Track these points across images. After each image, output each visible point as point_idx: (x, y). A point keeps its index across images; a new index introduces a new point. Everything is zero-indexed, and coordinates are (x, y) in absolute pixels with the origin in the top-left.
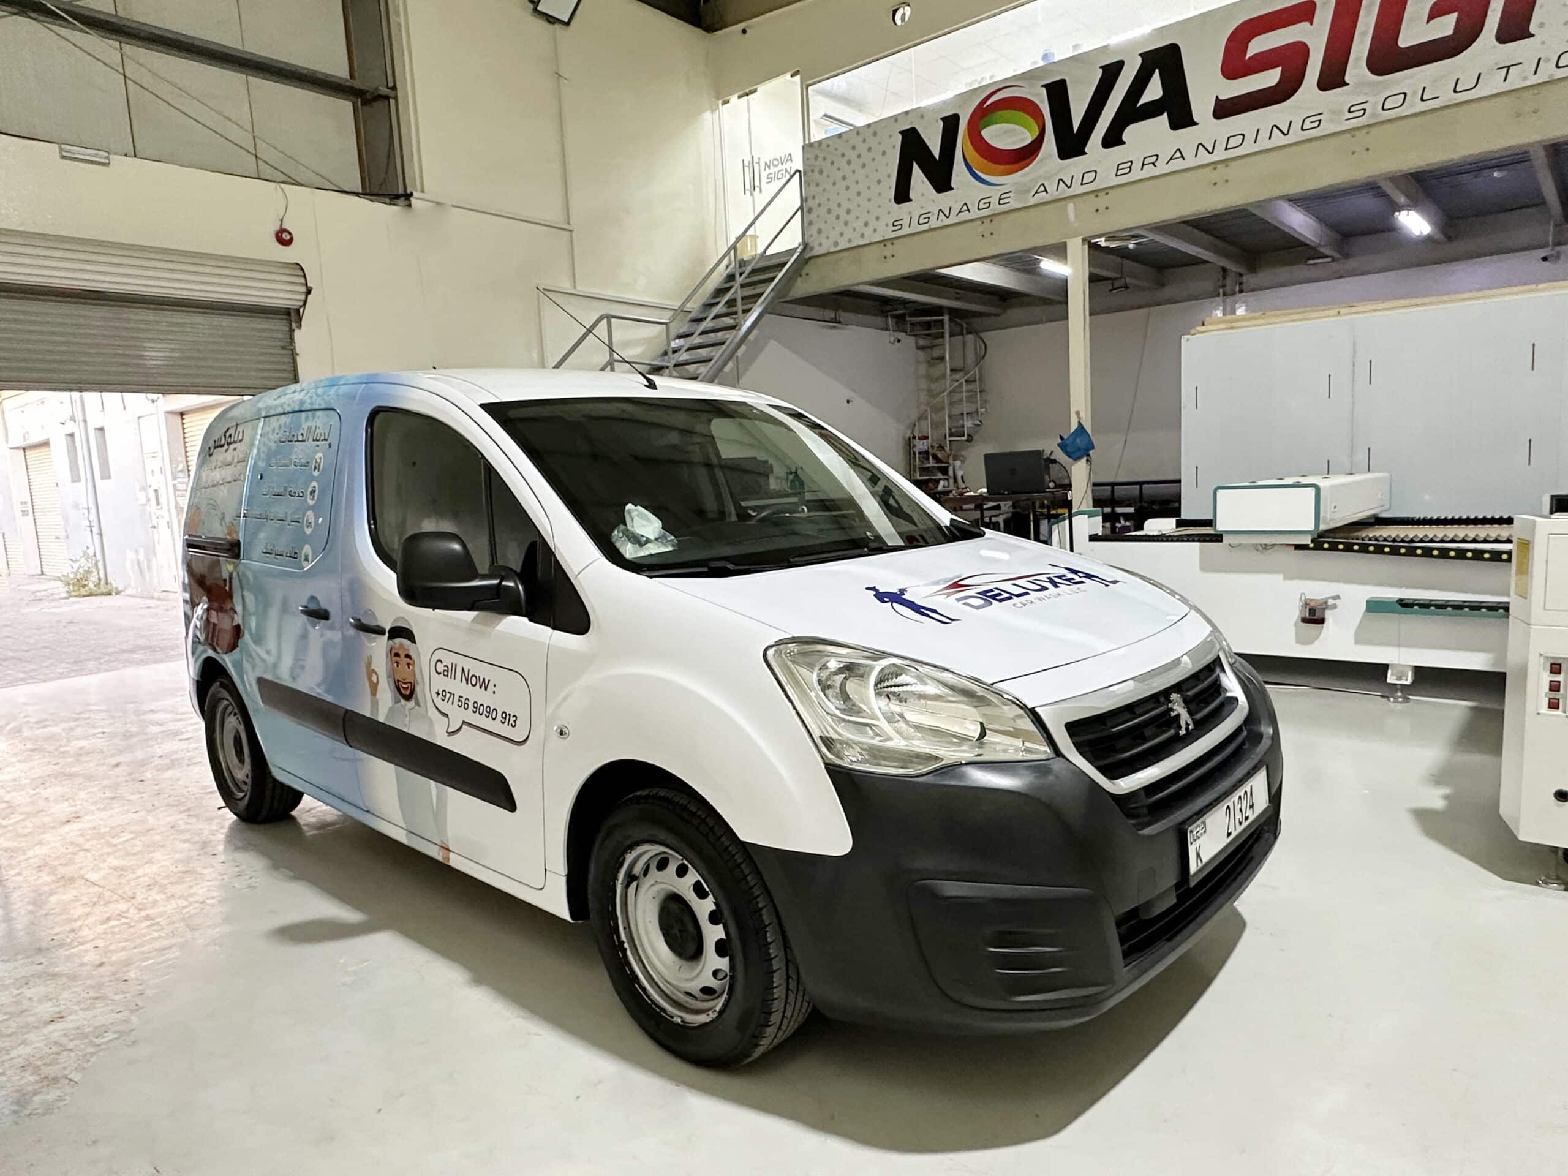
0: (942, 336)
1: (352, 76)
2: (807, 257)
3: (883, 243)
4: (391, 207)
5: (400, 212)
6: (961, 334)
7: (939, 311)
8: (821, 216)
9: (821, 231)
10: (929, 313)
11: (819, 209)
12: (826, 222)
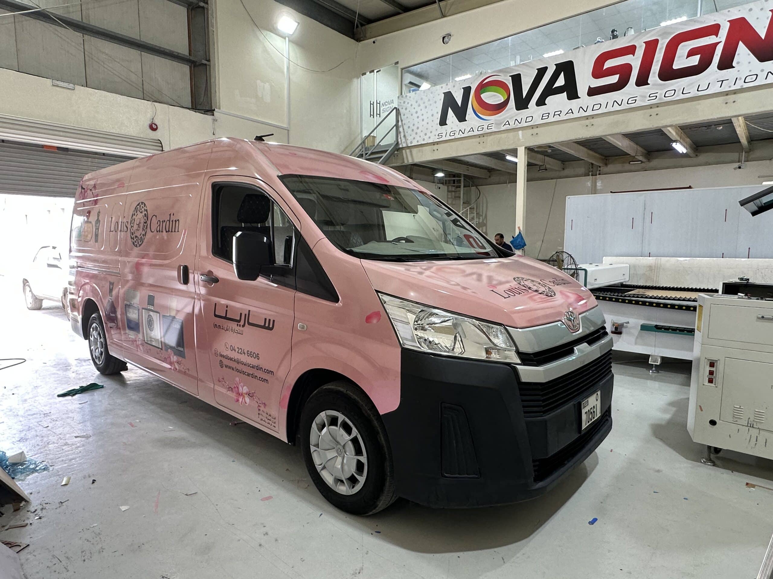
0: (460, 187)
1: (190, 54)
2: (397, 148)
3: (434, 144)
4: (205, 115)
5: (209, 118)
6: (469, 186)
7: (459, 175)
8: (405, 129)
9: (405, 136)
10: (454, 176)
11: (404, 126)
12: (407, 132)
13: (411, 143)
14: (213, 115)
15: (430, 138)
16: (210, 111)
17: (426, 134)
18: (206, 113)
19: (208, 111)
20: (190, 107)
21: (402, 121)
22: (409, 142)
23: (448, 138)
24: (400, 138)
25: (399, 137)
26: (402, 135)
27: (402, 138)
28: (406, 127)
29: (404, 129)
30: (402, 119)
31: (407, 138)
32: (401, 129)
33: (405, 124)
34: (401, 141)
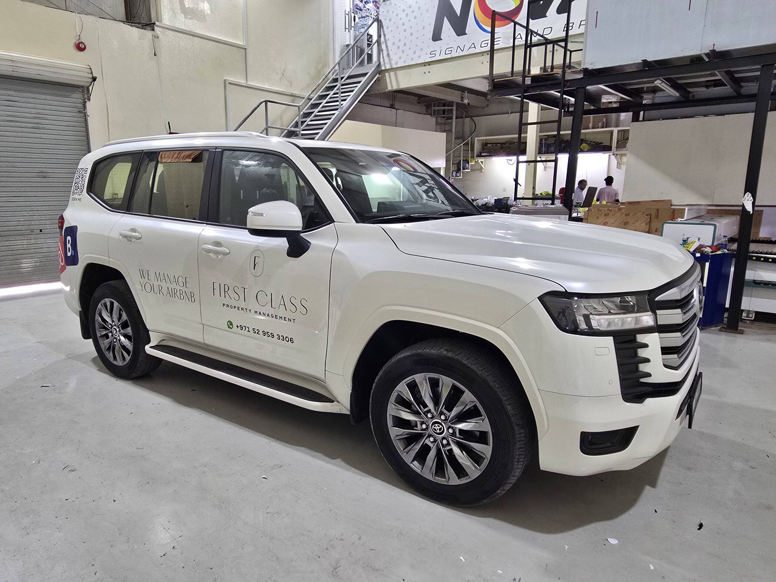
0: (451, 118)
2: (380, 70)
3: (425, 64)
4: (143, 30)
5: (148, 33)
6: (462, 118)
7: (451, 104)
8: (389, 47)
9: (388, 55)
10: (444, 105)
11: (388, 42)
12: (391, 50)
13: (396, 63)
14: (153, 30)
15: (420, 57)
16: (150, 25)
17: (415, 52)
18: (145, 27)
19: (146, 25)
20: (125, 20)
21: (385, 36)
22: (393, 62)
23: (443, 57)
24: (383, 57)
25: (381, 57)
26: (385, 53)
27: (386, 57)
28: (389, 44)
29: (387, 46)
30: (385, 33)
31: (391, 57)
32: (383, 46)
33: (388, 40)
34: (384, 61)
